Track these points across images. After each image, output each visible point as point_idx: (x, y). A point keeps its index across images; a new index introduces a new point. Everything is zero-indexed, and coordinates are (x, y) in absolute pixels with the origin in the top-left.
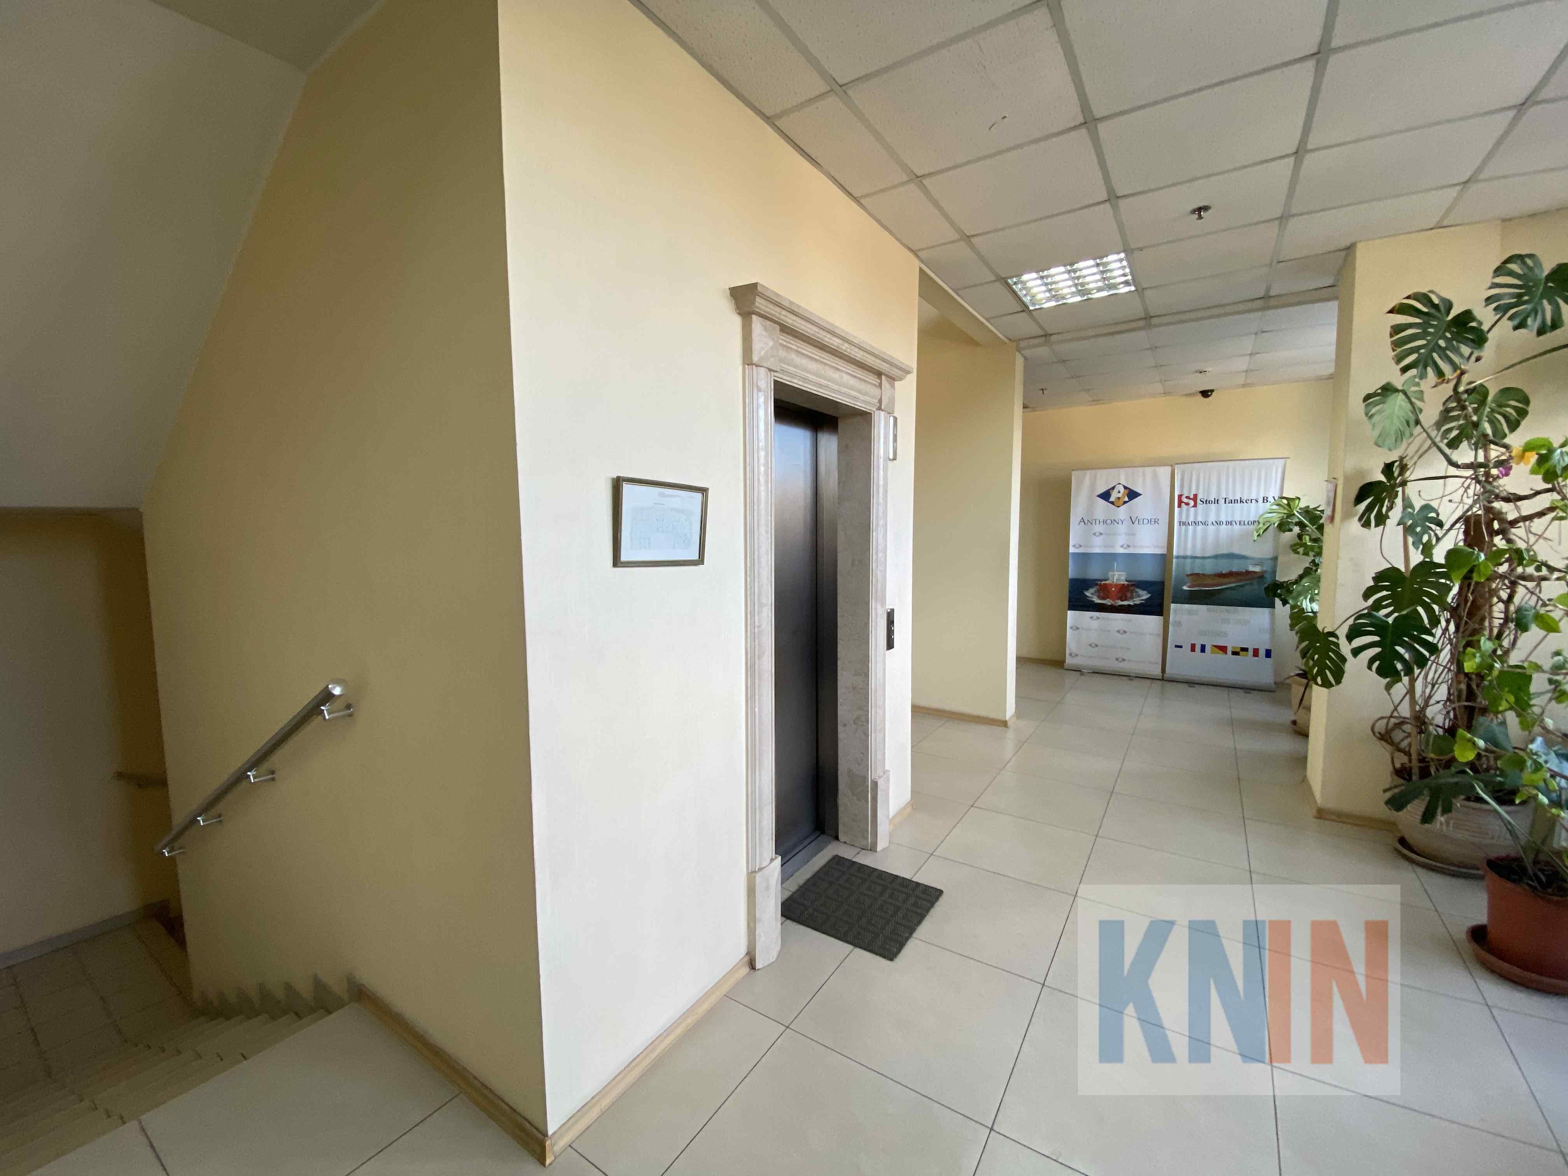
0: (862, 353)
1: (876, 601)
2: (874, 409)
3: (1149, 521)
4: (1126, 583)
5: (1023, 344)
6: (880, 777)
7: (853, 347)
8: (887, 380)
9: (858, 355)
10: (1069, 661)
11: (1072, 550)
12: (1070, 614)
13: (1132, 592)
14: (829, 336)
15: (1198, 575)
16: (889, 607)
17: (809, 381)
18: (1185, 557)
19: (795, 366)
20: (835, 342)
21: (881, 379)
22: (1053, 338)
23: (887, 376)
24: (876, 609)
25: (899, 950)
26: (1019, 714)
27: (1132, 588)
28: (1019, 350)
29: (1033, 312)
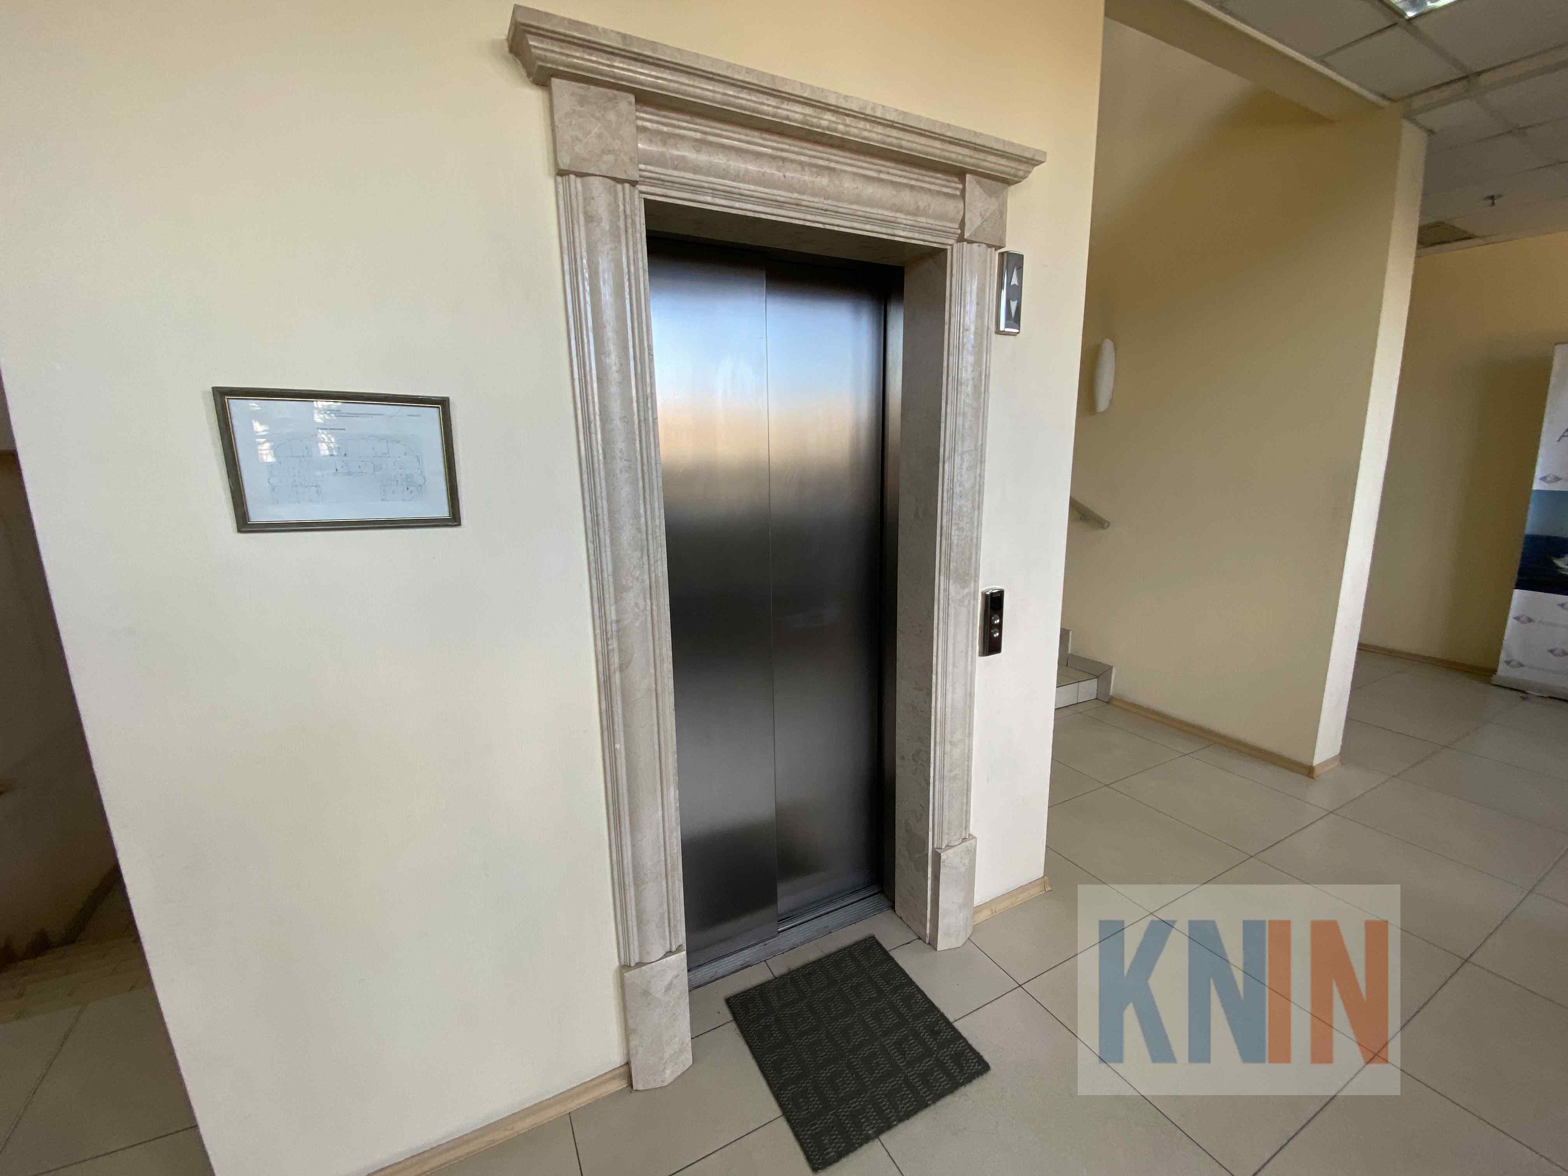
0: (880, 129)
1: (948, 578)
2: (950, 242)
5: (1418, 102)
6: (949, 847)
7: (848, 120)
8: (978, 182)
9: (875, 135)
10: (1502, 670)
11: (1537, 486)
12: (1518, 594)
14: (773, 102)
16: (987, 584)
17: (742, 197)
19: (696, 170)
20: (795, 114)
21: (963, 182)
22: (1484, 79)
23: (974, 173)
24: (947, 590)
25: (841, 1155)
26: (1347, 754)
28: (1409, 116)
29: (1417, 23)
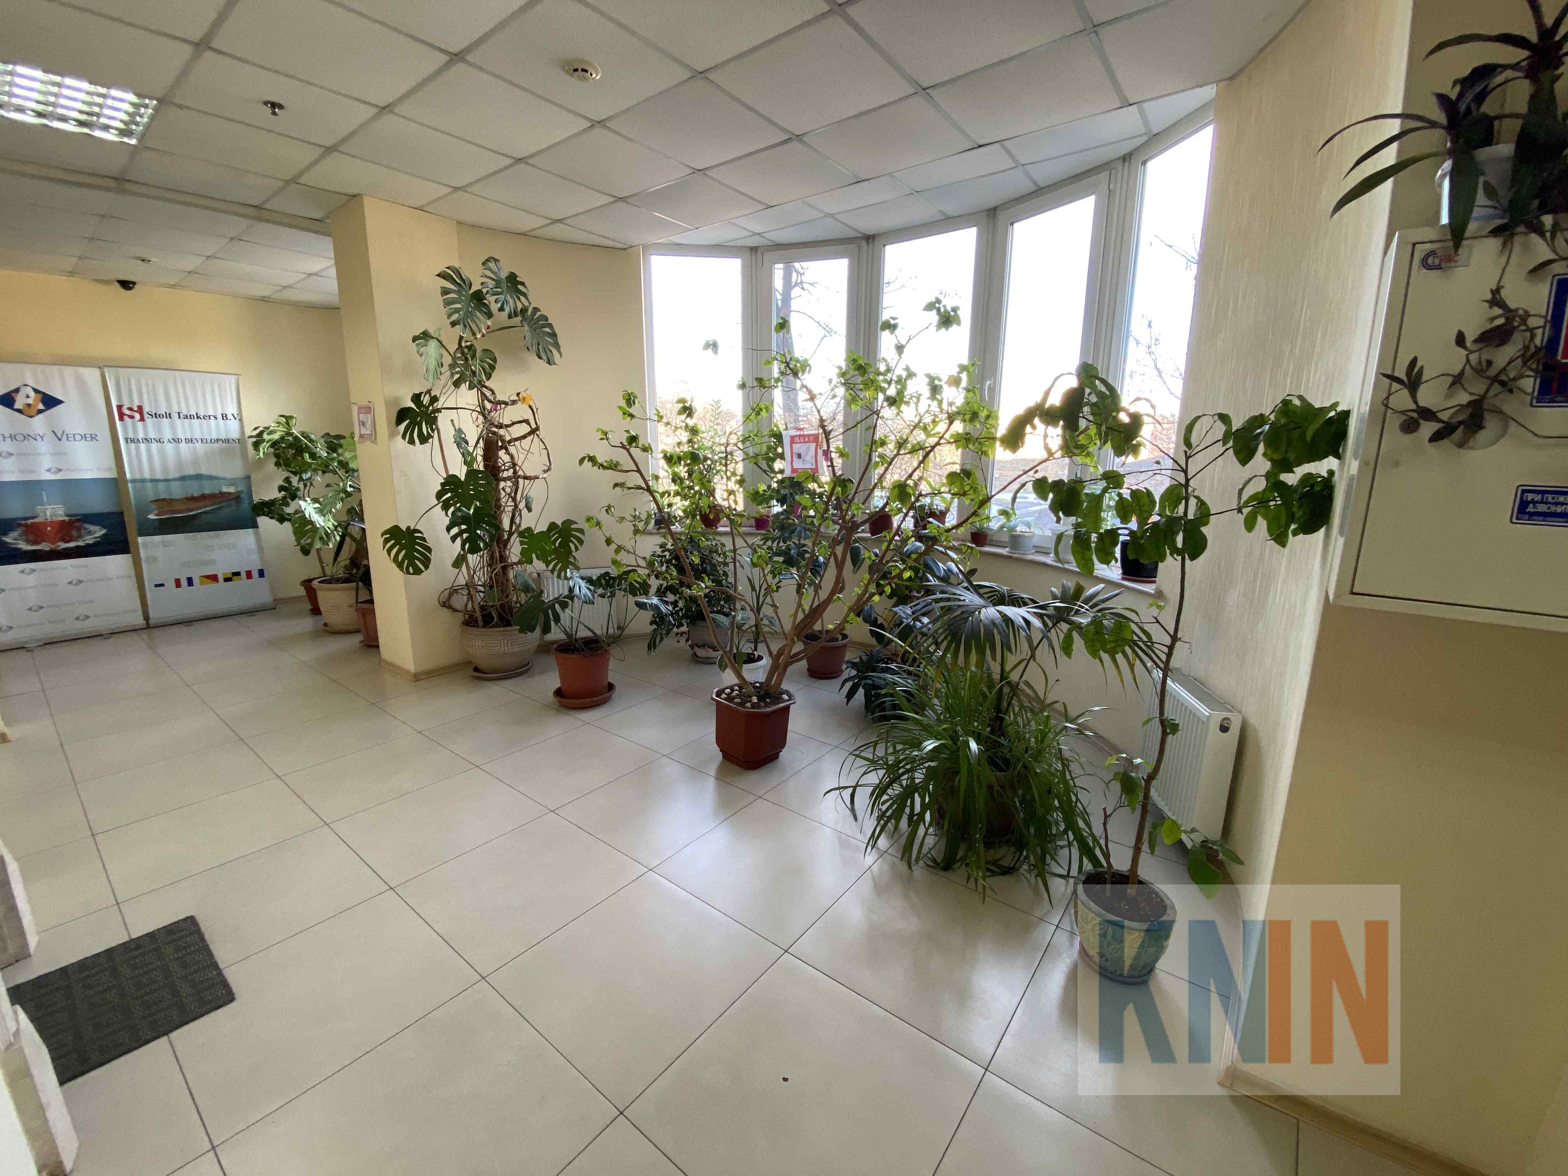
3: (84, 437)
4: (67, 518)
13: (79, 529)
15: (164, 500)
18: (143, 481)
27: (78, 524)
